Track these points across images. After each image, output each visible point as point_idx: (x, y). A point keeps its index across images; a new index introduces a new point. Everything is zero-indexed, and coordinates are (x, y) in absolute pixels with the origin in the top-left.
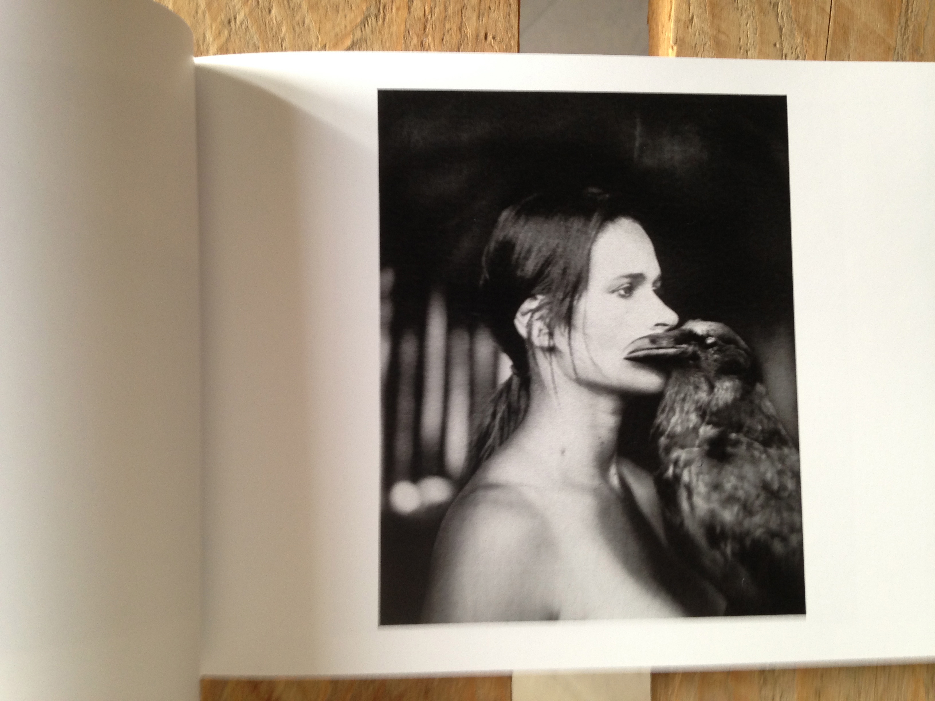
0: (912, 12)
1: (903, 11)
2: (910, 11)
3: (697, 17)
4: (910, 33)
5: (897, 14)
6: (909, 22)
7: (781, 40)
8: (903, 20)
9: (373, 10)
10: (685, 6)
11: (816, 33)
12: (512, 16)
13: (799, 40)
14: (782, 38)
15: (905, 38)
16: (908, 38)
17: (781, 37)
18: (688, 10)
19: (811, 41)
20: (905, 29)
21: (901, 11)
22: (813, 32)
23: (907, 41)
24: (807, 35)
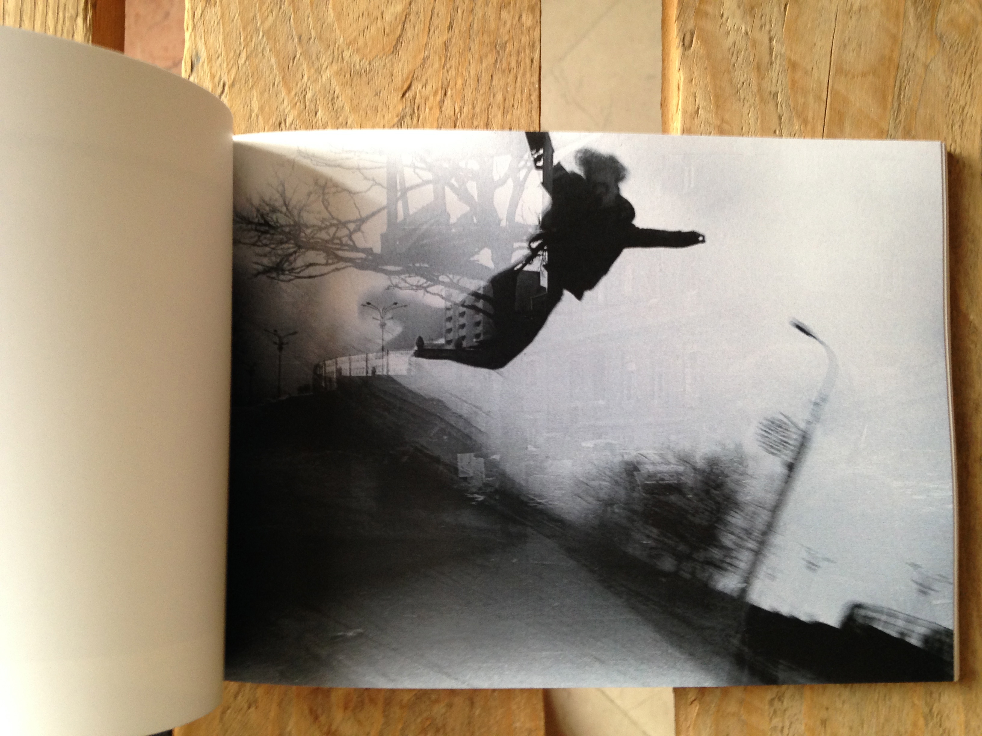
0: (904, 96)
1: (896, 97)
2: (902, 96)
3: (703, 108)
4: (902, 117)
5: (890, 98)
6: (902, 107)
7: (781, 128)
8: (896, 105)
9: (408, 110)
10: (691, 99)
11: (813, 119)
12: (534, 112)
13: (797, 127)
14: (782, 125)
15: (897, 121)
16: (900, 121)
17: (780, 124)
18: (694, 103)
19: (809, 127)
20: (897, 113)
21: (894, 97)
22: (810, 119)
23: (899, 125)
24: (805, 122)
